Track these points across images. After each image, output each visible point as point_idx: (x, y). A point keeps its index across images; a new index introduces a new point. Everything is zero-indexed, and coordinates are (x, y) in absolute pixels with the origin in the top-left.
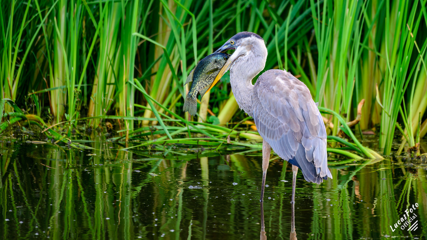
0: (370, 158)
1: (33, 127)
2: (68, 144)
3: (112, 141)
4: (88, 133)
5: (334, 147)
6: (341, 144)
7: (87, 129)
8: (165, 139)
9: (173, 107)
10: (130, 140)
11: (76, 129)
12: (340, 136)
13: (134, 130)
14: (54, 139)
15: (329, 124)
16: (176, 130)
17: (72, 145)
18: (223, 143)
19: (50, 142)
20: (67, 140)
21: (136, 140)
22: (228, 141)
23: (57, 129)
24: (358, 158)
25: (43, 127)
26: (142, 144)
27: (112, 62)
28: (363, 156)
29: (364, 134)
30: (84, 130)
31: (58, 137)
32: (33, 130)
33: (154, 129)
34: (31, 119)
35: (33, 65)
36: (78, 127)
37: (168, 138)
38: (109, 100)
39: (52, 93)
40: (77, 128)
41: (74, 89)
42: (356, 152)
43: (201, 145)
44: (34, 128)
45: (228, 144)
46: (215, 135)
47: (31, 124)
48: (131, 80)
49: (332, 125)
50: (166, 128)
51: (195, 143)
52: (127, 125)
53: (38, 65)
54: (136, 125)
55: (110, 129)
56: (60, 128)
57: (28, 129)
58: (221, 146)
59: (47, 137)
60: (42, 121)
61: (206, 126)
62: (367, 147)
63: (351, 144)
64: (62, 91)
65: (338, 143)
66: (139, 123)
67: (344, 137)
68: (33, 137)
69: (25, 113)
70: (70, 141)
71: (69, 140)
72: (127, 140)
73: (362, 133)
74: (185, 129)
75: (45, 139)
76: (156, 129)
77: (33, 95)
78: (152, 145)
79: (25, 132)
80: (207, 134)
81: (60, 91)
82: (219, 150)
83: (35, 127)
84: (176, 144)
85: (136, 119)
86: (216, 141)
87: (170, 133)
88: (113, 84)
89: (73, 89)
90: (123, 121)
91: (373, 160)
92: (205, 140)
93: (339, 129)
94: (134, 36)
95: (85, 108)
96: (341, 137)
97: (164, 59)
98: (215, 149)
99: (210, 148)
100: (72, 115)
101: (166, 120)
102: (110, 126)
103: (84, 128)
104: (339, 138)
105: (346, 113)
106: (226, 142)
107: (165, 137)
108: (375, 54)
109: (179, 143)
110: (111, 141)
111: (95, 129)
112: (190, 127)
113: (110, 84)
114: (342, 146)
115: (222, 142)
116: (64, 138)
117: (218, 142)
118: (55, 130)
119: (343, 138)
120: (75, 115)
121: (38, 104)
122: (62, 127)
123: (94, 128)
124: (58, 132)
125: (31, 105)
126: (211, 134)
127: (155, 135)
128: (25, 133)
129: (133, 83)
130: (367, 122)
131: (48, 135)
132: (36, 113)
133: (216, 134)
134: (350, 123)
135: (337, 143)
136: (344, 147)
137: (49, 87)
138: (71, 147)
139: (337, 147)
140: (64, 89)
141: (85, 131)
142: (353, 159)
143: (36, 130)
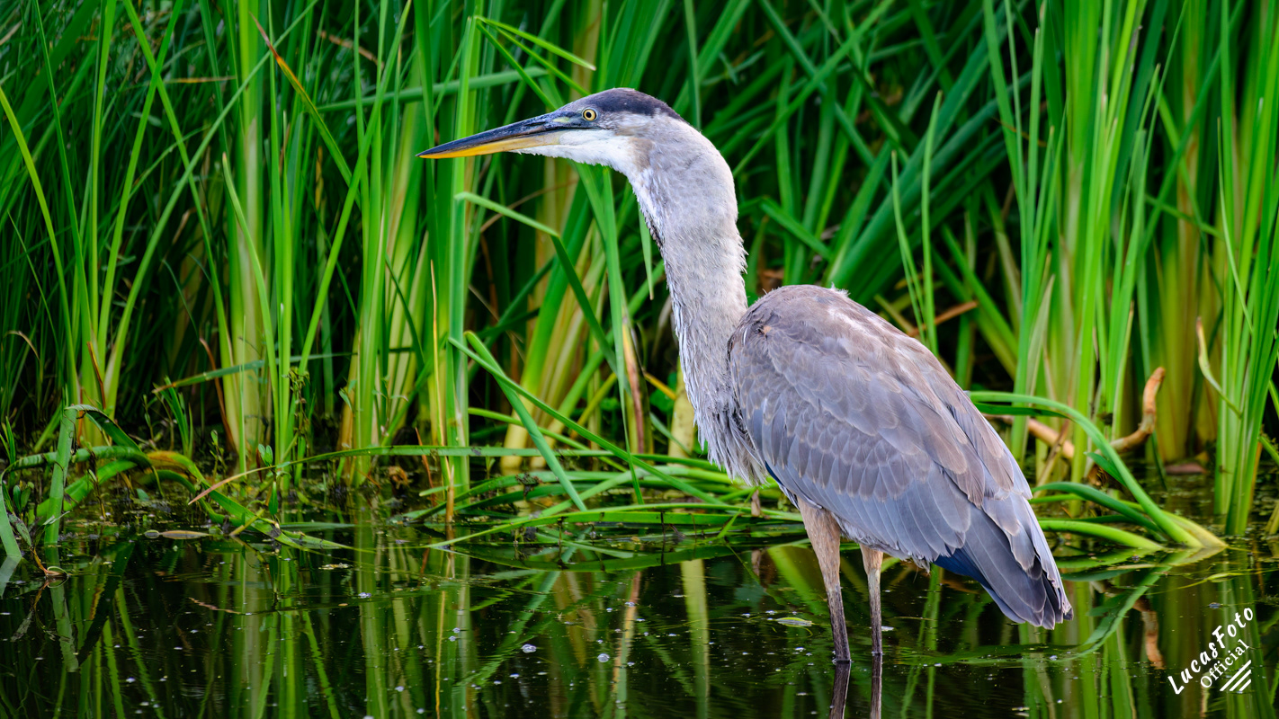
0: (1184, 546)
1: (169, 489)
2: (271, 536)
3: (405, 521)
4: (335, 499)
5: (1078, 518)
6: (1097, 505)
7: (332, 489)
8: (567, 511)
9: (593, 412)
10: (459, 517)
11: (300, 490)
12: (1093, 480)
13: (471, 486)
14: (231, 522)
15: (1060, 445)
16: (597, 482)
17: (283, 538)
18: (739, 517)
19: (218, 533)
20: (267, 523)
21: (477, 516)
22: (755, 509)
23: (240, 493)
24: (1145, 546)
25: (197, 487)
26: (495, 529)
27: (403, 286)
28: (1163, 539)
29: (1169, 474)
30: (323, 492)
31: (240, 516)
32: (170, 499)
33: (532, 483)
34: (165, 463)
35: (170, 300)
36: (305, 483)
37: (575, 507)
38: (399, 400)
39: (228, 381)
40: (301, 486)
41: (289, 371)
42: (1142, 529)
43: (671, 525)
44: (174, 492)
45: (754, 519)
46: (718, 494)
47: (163, 478)
48: (455, 335)
49: (1069, 449)
50: (567, 478)
51: (653, 518)
52: (450, 471)
53: (186, 301)
54: (478, 470)
55: (401, 486)
56: (250, 489)
57: (153, 497)
58: (734, 525)
59: (208, 518)
60: (194, 470)
61: (690, 465)
62: (1178, 511)
63: (1127, 505)
64: (255, 378)
65: (1090, 503)
66: (490, 463)
67: (1107, 485)
68: (165, 517)
69: (149, 448)
70: (277, 526)
71: (273, 525)
72: (450, 519)
73: (1163, 471)
74: (626, 476)
75: (204, 524)
76: (536, 483)
77: (167, 391)
78: (525, 528)
79: (145, 504)
80: (692, 490)
81: (250, 377)
82: (726, 538)
83: (175, 488)
84: (598, 524)
85: (476, 452)
86: (720, 511)
87: (580, 491)
88: (407, 349)
89: (287, 369)
90: (436, 461)
91: (1195, 551)
92: (687, 509)
93: (1090, 462)
94: (462, 202)
95: (330, 424)
96: (1098, 484)
97: (558, 273)
98: (717, 534)
99: (699, 532)
100: (287, 447)
101: (566, 452)
102: (400, 478)
103: (323, 487)
104: (1089, 489)
105: (1109, 411)
106: (749, 512)
107: (565, 505)
108: (1198, 229)
109: (606, 519)
110: (401, 523)
111: (357, 486)
112: (639, 471)
113: (399, 350)
114: (1103, 513)
115: (736, 514)
116: (258, 519)
117: (727, 513)
118: (235, 494)
119: (1104, 489)
120: (296, 447)
121: (184, 417)
122: (258, 485)
123: (353, 486)
124: (244, 502)
125: (164, 423)
126: (706, 491)
127: (535, 500)
128: (145, 509)
129: (461, 345)
130: (1182, 437)
131: (212, 512)
132: (179, 446)
133: (720, 490)
134: (1122, 442)
135: (1084, 502)
136: (1106, 513)
137: (219, 365)
138: (280, 545)
139: (1086, 515)
140: (260, 370)
141: (328, 494)
142: (1134, 551)
143: (178, 497)
